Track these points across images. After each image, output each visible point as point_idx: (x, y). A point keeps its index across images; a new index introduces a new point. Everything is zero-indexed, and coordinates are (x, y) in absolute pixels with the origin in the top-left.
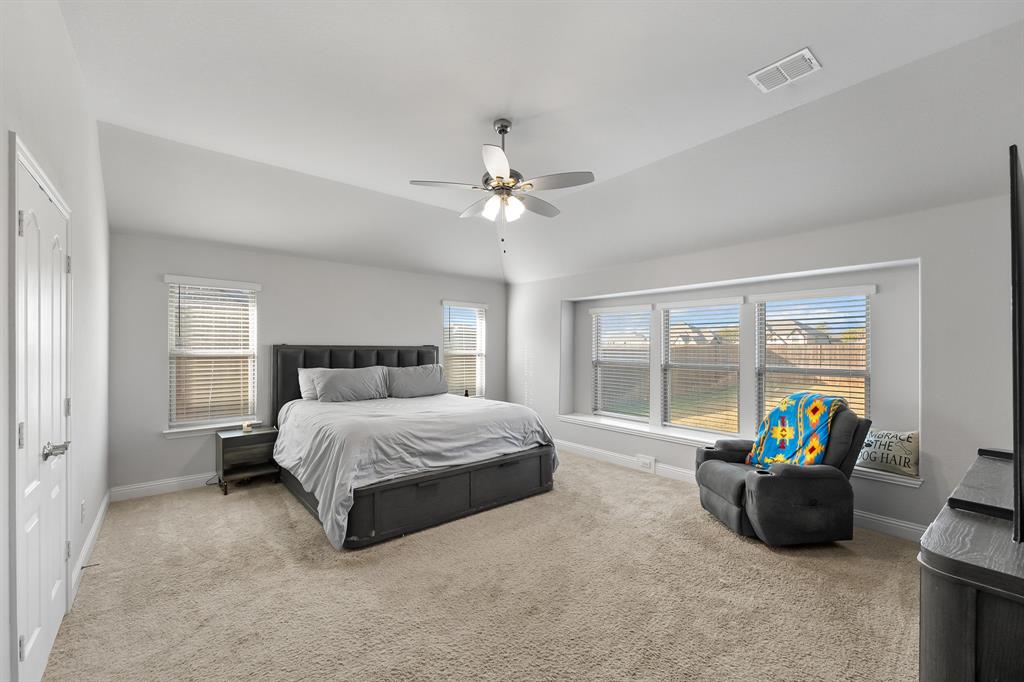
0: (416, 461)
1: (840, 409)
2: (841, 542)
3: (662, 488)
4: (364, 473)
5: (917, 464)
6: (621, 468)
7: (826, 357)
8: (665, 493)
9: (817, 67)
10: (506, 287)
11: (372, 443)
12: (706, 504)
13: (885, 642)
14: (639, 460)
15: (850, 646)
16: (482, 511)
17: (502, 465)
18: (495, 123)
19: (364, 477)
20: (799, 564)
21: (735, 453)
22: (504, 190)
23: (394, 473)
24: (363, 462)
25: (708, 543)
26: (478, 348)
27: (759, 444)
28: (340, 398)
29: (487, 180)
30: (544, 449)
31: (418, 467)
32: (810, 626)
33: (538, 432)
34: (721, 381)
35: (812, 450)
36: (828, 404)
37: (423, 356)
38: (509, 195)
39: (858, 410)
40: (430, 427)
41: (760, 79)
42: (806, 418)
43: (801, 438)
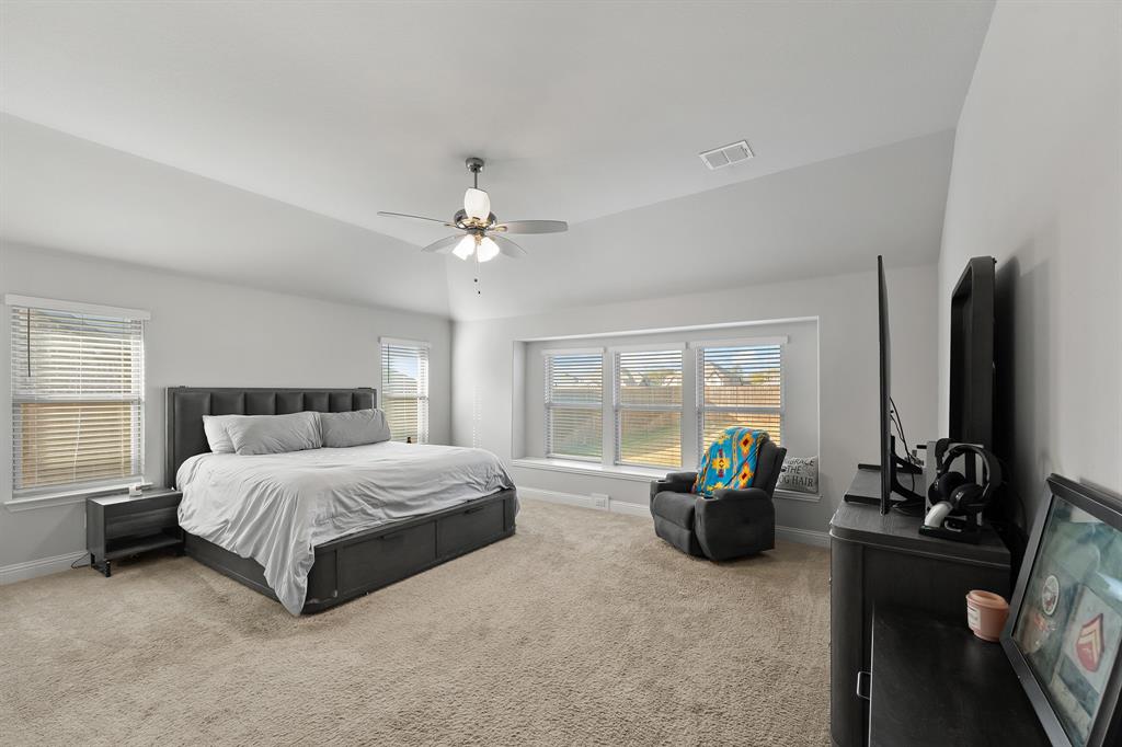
0: (379, 512)
1: (763, 442)
2: (767, 552)
3: (619, 523)
4: (321, 529)
5: (817, 482)
6: (577, 508)
7: (741, 397)
8: (621, 527)
9: (750, 157)
10: (451, 324)
11: (330, 496)
12: (660, 533)
13: (801, 618)
14: (592, 500)
15: (779, 626)
16: (447, 561)
17: (467, 512)
18: (467, 161)
19: (321, 533)
20: (738, 572)
21: (682, 484)
22: (477, 230)
23: (355, 527)
24: (322, 517)
25: (665, 565)
26: (419, 391)
27: (702, 475)
28: (265, 451)
29: (460, 217)
30: (506, 493)
31: (380, 519)
32: (750, 616)
33: (501, 476)
34: (652, 422)
35: (744, 476)
36: (756, 437)
37: (358, 400)
38: (483, 235)
39: (777, 440)
40: (393, 475)
41: (708, 158)
42: (739, 449)
43: (735, 467)
